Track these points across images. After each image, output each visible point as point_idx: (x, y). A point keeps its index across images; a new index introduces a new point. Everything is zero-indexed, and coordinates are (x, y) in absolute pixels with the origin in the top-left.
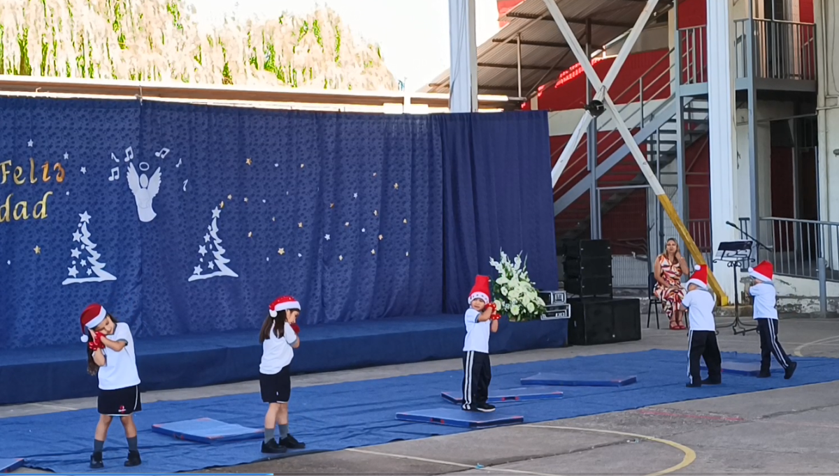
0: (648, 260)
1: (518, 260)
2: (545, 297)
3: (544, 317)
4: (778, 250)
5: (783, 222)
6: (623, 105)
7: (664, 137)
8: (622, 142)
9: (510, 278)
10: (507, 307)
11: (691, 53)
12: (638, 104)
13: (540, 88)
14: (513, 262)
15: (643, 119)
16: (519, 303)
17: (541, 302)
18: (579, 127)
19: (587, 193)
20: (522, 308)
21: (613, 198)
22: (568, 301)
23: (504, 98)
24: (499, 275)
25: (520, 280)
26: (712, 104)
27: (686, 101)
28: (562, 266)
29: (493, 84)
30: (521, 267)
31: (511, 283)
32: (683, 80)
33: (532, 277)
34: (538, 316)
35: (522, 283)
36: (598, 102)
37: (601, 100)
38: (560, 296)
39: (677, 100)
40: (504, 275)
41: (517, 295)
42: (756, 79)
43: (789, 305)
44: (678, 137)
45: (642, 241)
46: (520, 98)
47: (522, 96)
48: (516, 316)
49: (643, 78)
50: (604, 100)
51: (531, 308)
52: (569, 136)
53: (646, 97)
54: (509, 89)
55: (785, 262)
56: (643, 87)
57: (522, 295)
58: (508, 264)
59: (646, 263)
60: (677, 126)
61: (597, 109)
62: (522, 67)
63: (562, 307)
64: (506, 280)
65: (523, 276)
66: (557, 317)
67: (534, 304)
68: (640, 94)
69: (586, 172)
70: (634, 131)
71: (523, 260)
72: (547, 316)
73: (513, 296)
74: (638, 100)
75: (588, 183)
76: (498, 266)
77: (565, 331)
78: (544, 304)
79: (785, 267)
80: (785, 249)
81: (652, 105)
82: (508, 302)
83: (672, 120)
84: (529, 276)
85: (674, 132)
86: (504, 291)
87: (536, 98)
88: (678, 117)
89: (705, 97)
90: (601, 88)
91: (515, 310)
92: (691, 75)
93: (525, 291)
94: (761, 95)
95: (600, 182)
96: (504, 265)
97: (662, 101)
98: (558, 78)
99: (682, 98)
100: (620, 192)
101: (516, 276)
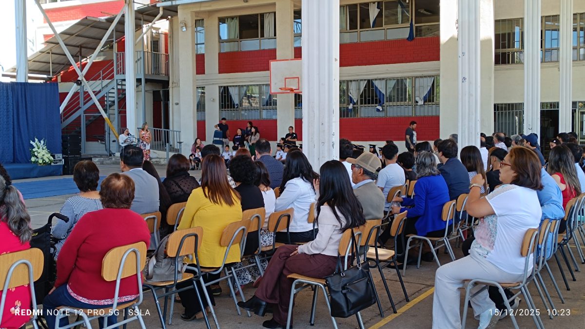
0: (105, 144)
1: (42, 142)
2: (54, 156)
3: (52, 164)
4: (155, 140)
5: (157, 130)
6: (95, 81)
7: (110, 95)
8: (91, 99)
9: (39, 148)
10: (37, 160)
11: (120, 63)
12: (100, 81)
13: (62, 72)
14: (40, 142)
15: (102, 88)
16: (42, 158)
17: (52, 158)
18: (72, 90)
19: (80, 116)
20: (43, 160)
21: (91, 118)
22: (63, 158)
23: (45, 76)
24: (34, 148)
25: (43, 149)
26: (127, 83)
27: (119, 81)
28: (61, 144)
29: (41, 70)
30: (44, 144)
31: (39, 151)
32: (118, 73)
33: (48, 148)
34: (50, 164)
35: (44, 151)
36: (79, 81)
37: (81, 80)
38: (59, 156)
39: (115, 80)
40: (36, 147)
41: (41, 155)
42: (145, 74)
43: (156, 161)
44: (115, 95)
45: (103, 136)
46: (51, 76)
47: (53, 75)
48: (41, 164)
49: (102, 71)
50: (82, 80)
51: (47, 160)
52: (68, 93)
53: (104, 78)
54: (47, 72)
55: (158, 145)
56: (103, 74)
57: (44, 155)
58: (38, 143)
59: (104, 145)
60: (115, 91)
61: (79, 83)
62: (52, 63)
63: (61, 160)
64: (37, 149)
65: (44, 148)
66: (58, 164)
67: (49, 159)
68: (101, 77)
69: (80, 108)
70: (96, 93)
71: (44, 141)
72: (54, 163)
73: (40, 156)
74: (100, 80)
75: (80, 112)
76: (34, 144)
77: (61, 169)
78: (53, 159)
79: (158, 147)
80: (158, 140)
81: (106, 82)
82: (37, 158)
83: (113, 88)
84: (47, 148)
85: (114, 93)
86: (36, 154)
87: (60, 76)
88: (115, 88)
89: (124, 80)
90: (81, 75)
91: (40, 161)
92: (121, 71)
93: (45, 153)
94: (147, 81)
95: (85, 112)
96: (36, 144)
97: (110, 80)
98: (69, 68)
99: (117, 80)
100: (94, 117)
101: (41, 148)
